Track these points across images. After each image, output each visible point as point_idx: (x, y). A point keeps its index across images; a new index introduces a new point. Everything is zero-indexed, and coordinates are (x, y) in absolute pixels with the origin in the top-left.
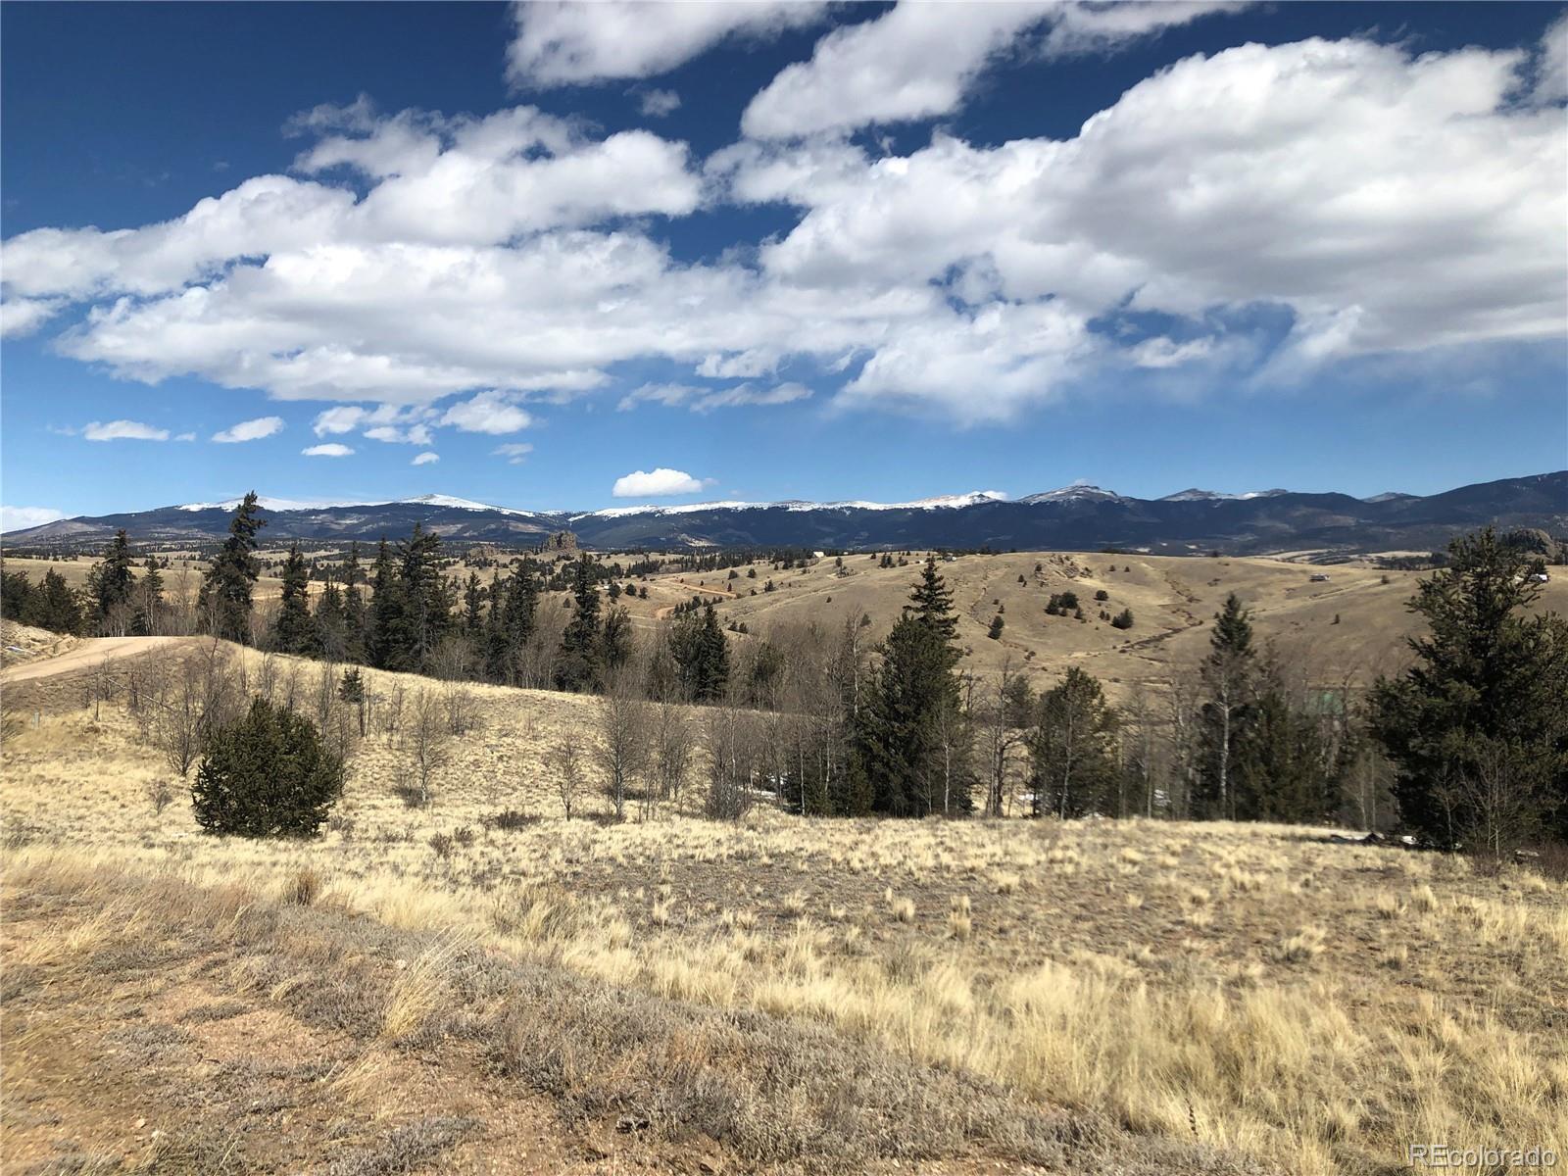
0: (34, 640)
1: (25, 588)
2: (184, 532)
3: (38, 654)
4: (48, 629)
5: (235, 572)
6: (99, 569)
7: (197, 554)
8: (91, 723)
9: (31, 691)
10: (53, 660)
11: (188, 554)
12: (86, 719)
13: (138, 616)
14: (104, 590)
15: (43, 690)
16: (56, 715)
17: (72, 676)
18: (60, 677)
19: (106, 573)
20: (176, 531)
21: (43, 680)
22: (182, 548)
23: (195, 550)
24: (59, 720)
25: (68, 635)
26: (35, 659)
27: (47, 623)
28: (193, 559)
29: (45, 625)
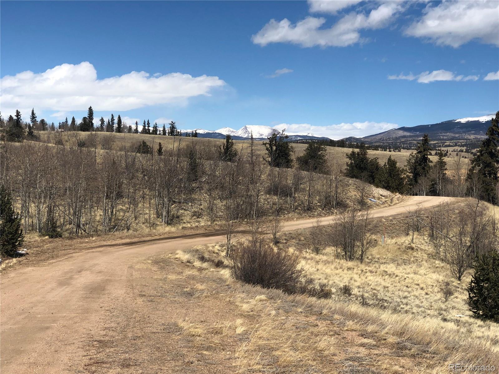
0: (381, 195)
1: (377, 167)
2: (457, 135)
3: (384, 203)
4: (388, 190)
5: (489, 159)
6: (413, 156)
7: (464, 149)
8: (410, 244)
9: (380, 224)
10: (391, 207)
11: (459, 149)
12: (407, 242)
13: (433, 185)
14: (415, 169)
15: (386, 223)
16: (392, 238)
17: (400, 216)
18: (394, 217)
19: (417, 159)
20: (453, 135)
21: (387, 218)
22: (456, 145)
23: (463, 146)
24: (394, 241)
25: (397, 194)
26: (382, 206)
27: (388, 186)
28: (462, 151)
29: (387, 188)
